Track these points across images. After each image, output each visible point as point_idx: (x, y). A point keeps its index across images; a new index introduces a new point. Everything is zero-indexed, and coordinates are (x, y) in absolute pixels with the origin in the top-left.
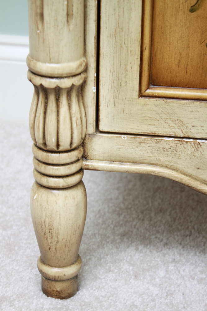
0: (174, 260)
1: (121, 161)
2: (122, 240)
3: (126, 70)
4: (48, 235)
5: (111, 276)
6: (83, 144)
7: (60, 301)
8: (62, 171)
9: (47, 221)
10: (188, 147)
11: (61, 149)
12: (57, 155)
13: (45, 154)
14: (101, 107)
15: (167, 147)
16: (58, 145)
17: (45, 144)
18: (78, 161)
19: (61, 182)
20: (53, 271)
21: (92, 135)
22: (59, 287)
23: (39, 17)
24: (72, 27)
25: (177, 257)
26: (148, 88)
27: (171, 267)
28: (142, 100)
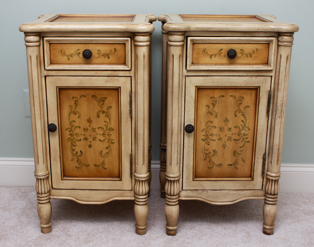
0: (200, 225)
1: (188, 197)
2: (184, 221)
3: (189, 175)
4: (171, 218)
5: (184, 229)
6: (179, 194)
7: (173, 236)
8: (175, 200)
9: (171, 214)
10: (205, 192)
11: (174, 195)
12: (173, 197)
13: (170, 196)
14: (183, 184)
15: (200, 192)
16: (174, 194)
17: (170, 194)
18: (178, 198)
19: (174, 204)
20: (171, 228)
21: (181, 191)
22: (172, 232)
23: (170, 164)
24: (178, 166)
25: (201, 224)
26: (195, 178)
27: (200, 226)
28: (193, 181)
